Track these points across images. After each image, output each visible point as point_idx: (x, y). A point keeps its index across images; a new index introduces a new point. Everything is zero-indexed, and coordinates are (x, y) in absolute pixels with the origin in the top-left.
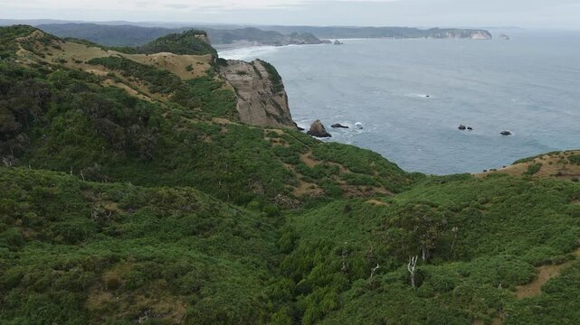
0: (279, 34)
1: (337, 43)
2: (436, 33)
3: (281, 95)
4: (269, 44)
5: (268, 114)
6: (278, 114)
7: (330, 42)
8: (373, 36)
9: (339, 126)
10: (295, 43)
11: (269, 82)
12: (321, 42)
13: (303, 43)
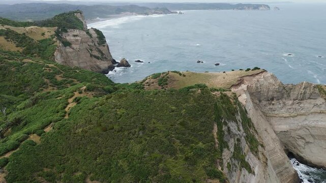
0: (148, 8)
1: (180, 13)
2: (240, 7)
3: (104, 46)
4: (142, 14)
5: (91, 56)
6: (100, 56)
7: (177, 13)
8: (205, 9)
9: (139, 61)
10: (156, 13)
11: (97, 40)
12: (172, 13)
13: (161, 13)
